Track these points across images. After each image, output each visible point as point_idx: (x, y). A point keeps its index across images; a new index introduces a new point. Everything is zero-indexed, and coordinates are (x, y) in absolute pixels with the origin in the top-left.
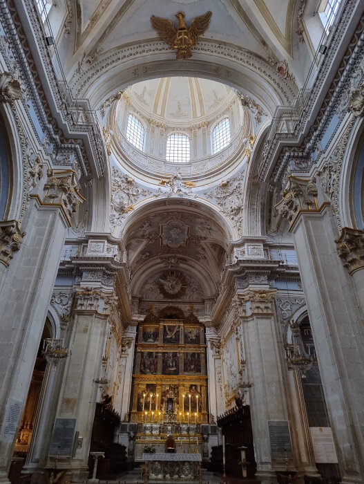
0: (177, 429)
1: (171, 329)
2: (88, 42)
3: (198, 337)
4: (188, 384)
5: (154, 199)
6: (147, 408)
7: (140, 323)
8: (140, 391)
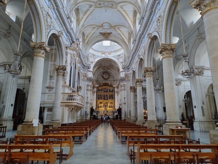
0: (107, 112)
1: (106, 88)
2: (86, 41)
3: (113, 90)
4: (110, 102)
5: (100, 58)
6: (100, 107)
7: (97, 87)
8: (98, 104)
